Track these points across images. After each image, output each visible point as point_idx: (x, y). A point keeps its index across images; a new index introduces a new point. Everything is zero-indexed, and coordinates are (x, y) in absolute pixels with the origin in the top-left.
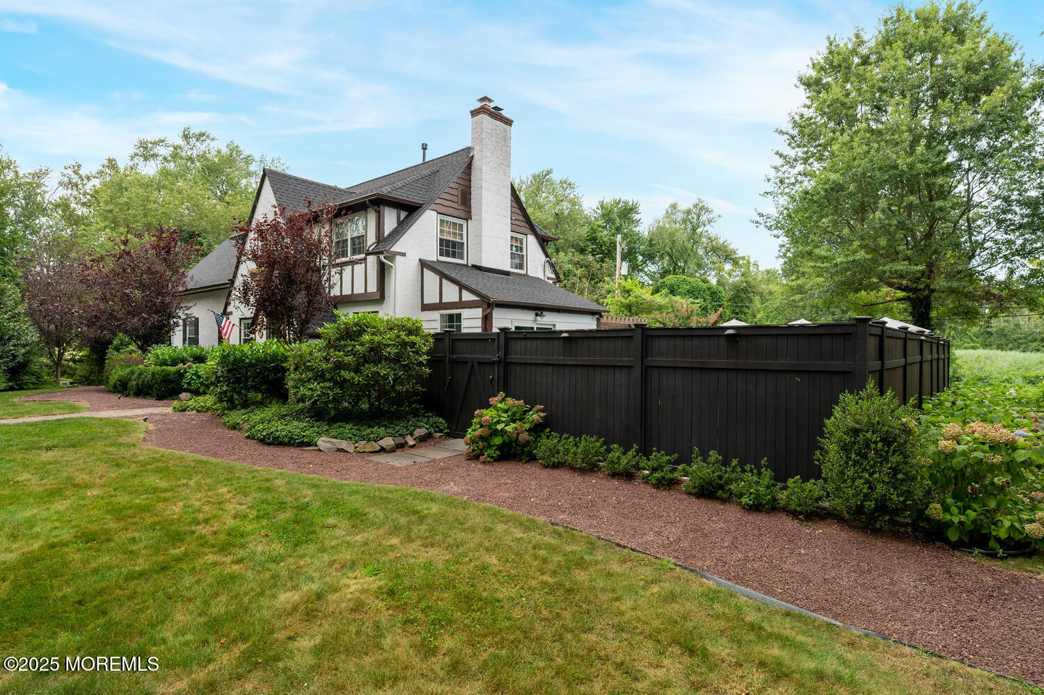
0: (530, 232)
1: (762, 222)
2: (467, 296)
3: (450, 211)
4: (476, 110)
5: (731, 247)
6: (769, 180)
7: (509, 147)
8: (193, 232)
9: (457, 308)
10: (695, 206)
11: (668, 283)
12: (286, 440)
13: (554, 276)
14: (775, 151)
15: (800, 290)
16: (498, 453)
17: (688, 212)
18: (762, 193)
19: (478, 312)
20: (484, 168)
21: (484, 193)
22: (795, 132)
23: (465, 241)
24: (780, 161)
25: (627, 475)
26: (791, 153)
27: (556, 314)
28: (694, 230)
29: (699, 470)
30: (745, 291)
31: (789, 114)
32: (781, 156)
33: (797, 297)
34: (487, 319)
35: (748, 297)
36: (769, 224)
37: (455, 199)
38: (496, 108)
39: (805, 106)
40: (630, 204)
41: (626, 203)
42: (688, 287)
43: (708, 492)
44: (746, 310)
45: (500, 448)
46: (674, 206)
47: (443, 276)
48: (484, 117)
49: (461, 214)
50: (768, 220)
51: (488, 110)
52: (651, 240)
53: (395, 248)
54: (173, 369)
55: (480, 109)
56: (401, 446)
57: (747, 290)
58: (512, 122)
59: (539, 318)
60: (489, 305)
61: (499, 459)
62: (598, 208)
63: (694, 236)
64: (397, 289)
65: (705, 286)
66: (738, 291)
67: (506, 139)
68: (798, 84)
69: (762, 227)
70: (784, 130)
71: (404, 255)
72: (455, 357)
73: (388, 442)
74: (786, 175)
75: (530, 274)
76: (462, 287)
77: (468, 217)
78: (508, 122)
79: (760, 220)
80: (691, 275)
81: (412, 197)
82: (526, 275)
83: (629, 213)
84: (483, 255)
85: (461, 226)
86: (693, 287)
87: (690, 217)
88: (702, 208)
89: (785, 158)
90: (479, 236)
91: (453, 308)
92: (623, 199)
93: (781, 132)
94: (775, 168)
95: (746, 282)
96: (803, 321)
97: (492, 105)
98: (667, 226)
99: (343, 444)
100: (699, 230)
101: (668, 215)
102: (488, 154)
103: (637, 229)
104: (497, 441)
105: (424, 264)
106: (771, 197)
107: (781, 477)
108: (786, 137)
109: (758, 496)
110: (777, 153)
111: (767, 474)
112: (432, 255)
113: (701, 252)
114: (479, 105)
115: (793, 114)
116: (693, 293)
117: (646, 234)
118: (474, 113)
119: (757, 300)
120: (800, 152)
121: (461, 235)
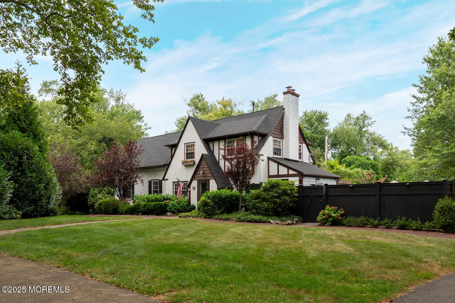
0: (303, 142)
1: (407, 132)
2: (291, 172)
3: (277, 136)
4: (286, 92)
5: (384, 139)
6: (409, 110)
7: (298, 106)
8: (111, 138)
9: (286, 177)
10: (362, 115)
11: (348, 160)
12: (258, 221)
13: (312, 162)
14: (412, 95)
15: (425, 165)
16: (331, 223)
17: (358, 118)
18: (406, 117)
19: (297, 179)
20: (290, 117)
21: (290, 127)
22: (422, 86)
23: (281, 148)
24: (414, 100)
25: (376, 226)
26: (421, 96)
27: (322, 179)
28: (361, 128)
29: (400, 222)
30: (392, 164)
31: (419, 76)
32: (415, 97)
33: (424, 169)
34: (301, 181)
35: (393, 168)
36: (410, 134)
37: (278, 130)
38: (293, 90)
39: (428, 72)
40: (323, 113)
41: (320, 113)
42: (359, 163)
43: (402, 228)
44: (392, 175)
45: (331, 222)
46: (349, 116)
47: (279, 164)
48: (289, 95)
49: (280, 137)
50: (410, 131)
51: (290, 92)
52: (336, 135)
53: (260, 153)
54: (163, 203)
55: (288, 92)
56: (293, 223)
57: (393, 164)
58: (299, 95)
59: (317, 181)
60: (301, 175)
61: (331, 225)
62: (303, 116)
63: (361, 133)
64: (261, 169)
65: (369, 162)
66: (387, 164)
67: (297, 103)
68: (424, 61)
69: (406, 135)
70: (417, 85)
71: (263, 155)
72: (304, 194)
73: (289, 222)
74: (418, 108)
75: (304, 161)
76: (289, 168)
77: (282, 138)
78: (298, 96)
79: (406, 131)
80: (360, 156)
81: (263, 131)
82: (302, 162)
83: (321, 119)
84: (290, 154)
85: (280, 141)
86: (362, 163)
87: (358, 121)
88: (364, 117)
89: (417, 99)
90: (288, 146)
91: (284, 177)
92: (319, 110)
93: (415, 86)
94: (412, 103)
95: (392, 159)
96: (427, 181)
97: (292, 89)
98: (345, 127)
99: (278, 222)
100: (364, 129)
101: (346, 120)
102: (291, 111)
103: (326, 128)
104: (331, 219)
105: (269, 159)
106: (410, 119)
107: (423, 222)
108: (418, 88)
109: (417, 227)
110: (413, 96)
111: (419, 222)
112: (271, 155)
113: (365, 142)
114: (286, 90)
115: (421, 76)
116: (363, 166)
117: (332, 131)
118: (285, 93)
119: (398, 169)
120: (425, 96)
121: (280, 146)
